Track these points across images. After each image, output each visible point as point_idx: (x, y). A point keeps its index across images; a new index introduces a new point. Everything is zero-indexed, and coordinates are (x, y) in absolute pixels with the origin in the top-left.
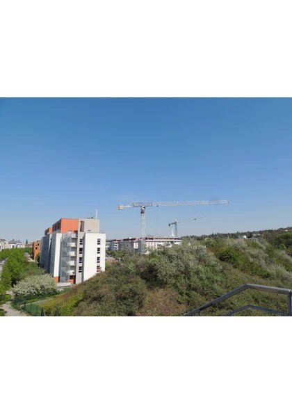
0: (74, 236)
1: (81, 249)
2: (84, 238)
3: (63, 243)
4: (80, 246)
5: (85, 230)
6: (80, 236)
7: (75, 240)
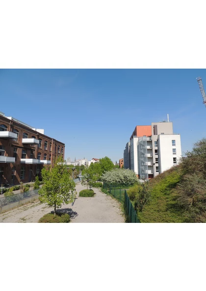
0: (148, 139)
1: (156, 151)
2: (158, 140)
3: (140, 146)
4: (155, 148)
5: (159, 132)
6: (154, 138)
7: (150, 142)
